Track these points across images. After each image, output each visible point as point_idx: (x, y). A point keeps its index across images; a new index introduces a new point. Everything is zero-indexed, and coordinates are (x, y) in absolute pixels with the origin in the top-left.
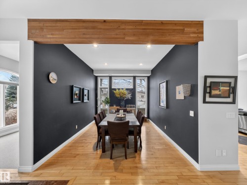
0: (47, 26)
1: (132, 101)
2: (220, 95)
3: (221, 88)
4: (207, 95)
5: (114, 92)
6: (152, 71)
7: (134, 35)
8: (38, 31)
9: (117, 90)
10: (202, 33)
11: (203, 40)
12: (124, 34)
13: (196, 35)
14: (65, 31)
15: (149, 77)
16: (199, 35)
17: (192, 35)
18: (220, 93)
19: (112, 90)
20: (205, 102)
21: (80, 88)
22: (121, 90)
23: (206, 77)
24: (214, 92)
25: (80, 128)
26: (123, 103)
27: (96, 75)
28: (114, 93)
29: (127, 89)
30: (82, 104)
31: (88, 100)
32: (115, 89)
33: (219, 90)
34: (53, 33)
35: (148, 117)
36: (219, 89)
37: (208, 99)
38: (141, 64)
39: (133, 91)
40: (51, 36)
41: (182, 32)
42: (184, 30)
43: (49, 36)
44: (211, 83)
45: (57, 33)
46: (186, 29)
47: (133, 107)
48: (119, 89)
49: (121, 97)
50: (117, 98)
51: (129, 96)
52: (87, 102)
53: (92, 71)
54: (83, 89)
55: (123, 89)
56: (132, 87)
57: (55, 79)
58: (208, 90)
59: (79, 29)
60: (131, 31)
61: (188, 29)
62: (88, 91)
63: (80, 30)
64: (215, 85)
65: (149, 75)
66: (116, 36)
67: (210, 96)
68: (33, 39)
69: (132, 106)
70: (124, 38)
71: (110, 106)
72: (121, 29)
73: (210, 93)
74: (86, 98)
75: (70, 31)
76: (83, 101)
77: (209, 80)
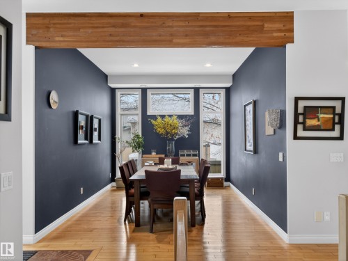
0: (54, 24)
1: (192, 143)
2: (319, 126)
3: (321, 116)
4: (300, 127)
5: (154, 122)
6: (234, 76)
7: (187, 36)
8: (41, 31)
9: (159, 119)
10: (292, 30)
11: (293, 42)
12: (172, 35)
13: (282, 34)
14: (81, 30)
15: (228, 90)
16: (287, 34)
17: (275, 34)
18: (319, 123)
19: (147, 120)
20: (296, 137)
21: (87, 116)
22: (167, 119)
23: (297, 99)
24: (310, 122)
25: (88, 194)
26: (171, 147)
27: (113, 86)
28: (153, 125)
29: (180, 117)
30: (90, 146)
31: (100, 139)
32: (154, 117)
33: (316, 120)
34: (64, 33)
35: (228, 179)
36: (318, 117)
37: (301, 133)
38: (208, 65)
39: (193, 121)
40: (61, 39)
41: (260, 29)
42: (263, 26)
43: (57, 39)
44: (305, 107)
45: (71, 33)
46: (266, 25)
47: (195, 155)
48: (163, 117)
49: (167, 133)
50: (158, 135)
51: (185, 132)
52: (97, 144)
53: (105, 77)
54: (92, 117)
55: (170, 116)
56: (190, 111)
57: (56, 102)
58: (301, 119)
59: (103, 27)
60: (181, 29)
61: (270, 25)
62: (100, 120)
63: (106, 29)
64: (311, 112)
65: (228, 85)
66: (159, 38)
67: (305, 129)
68: (34, 43)
69: (192, 152)
70: (171, 41)
71: (144, 153)
72: (166, 27)
73: (304, 123)
74: (96, 134)
75: (90, 30)
76: (91, 142)
77: (302, 104)
